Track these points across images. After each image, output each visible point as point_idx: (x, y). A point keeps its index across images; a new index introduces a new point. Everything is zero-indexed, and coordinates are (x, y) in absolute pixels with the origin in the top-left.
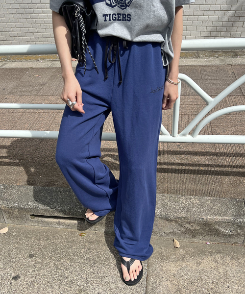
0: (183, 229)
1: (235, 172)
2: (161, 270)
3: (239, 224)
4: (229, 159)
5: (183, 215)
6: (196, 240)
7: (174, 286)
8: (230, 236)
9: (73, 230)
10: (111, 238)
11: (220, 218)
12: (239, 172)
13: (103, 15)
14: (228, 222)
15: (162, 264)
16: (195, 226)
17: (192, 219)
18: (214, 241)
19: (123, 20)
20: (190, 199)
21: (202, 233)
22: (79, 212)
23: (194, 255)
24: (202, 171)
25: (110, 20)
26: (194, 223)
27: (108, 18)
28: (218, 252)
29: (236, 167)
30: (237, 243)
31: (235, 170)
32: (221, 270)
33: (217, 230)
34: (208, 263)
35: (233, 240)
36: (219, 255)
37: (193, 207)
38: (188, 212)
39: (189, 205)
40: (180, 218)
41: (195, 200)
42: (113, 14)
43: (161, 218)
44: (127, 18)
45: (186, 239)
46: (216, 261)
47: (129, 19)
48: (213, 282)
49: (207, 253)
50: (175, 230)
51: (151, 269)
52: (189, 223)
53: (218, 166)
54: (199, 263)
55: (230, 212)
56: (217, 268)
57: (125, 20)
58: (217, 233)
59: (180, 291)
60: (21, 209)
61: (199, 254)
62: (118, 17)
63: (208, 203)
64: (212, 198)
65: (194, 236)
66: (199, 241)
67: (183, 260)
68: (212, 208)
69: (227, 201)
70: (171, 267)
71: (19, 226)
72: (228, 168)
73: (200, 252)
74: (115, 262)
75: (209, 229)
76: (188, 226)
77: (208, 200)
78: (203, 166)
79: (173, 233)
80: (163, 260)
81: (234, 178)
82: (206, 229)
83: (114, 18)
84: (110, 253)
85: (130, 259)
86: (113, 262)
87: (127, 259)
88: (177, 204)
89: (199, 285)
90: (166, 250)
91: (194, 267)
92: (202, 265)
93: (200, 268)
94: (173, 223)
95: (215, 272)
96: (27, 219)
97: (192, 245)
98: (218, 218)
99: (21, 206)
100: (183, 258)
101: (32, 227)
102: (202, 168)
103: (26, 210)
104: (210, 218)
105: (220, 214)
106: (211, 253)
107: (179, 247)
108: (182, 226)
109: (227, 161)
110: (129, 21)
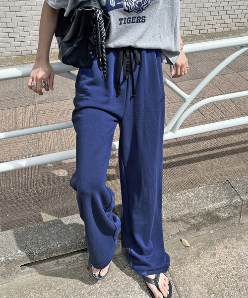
0: (188, 226)
1: (202, 157)
2: (185, 275)
3: (235, 204)
4: (191, 145)
5: (187, 211)
6: (200, 233)
7: (204, 287)
8: (229, 218)
9: (75, 267)
10: (121, 260)
11: (219, 204)
12: (206, 156)
13: (120, 19)
14: (226, 206)
15: (183, 269)
16: (198, 219)
17: (195, 213)
18: (216, 228)
19: (137, 22)
20: (185, 193)
21: (204, 224)
22: (82, 242)
23: (205, 249)
24: (175, 162)
25: (125, 23)
26: (198, 216)
27: (123, 22)
28: (224, 237)
29: (201, 151)
30: (234, 223)
31: (201, 154)
32: (235, 254)
33: (217, 217)
34: (221, 252)
35: (231, 222)
36: (226, 241)
37: (192, 201)
38: (189, 207)
39: (187, 199)
40: (185, 216)
41: (189, 194)
42: (128, 18)
43: (168, 221)
44: (141, 20)
45: (192, 235)
46: (227, 247)
47: (143, 20)
48: (234, 268)
49: (215, 242)
50: (181, 229)
51: (175, 278)
52: (193, 218)
53: (185, 154)
54: (214, 255)
55: (223, 195)
56: (230, 254)
57: (140, 22)
58: (217, 219)
59: (211, 290)
60: (10, 262)
61: (209, 246)
62: (133, 20)
63: (201, 193)
64: (202, 187)
65: (198, 230)
66: (203, 232)
67: (198, 257)
68: (207, 197)
69: (216, 186)
70: (192, 268)
71: (6, 286)
72: (195, 154)
73: (209, 244)
74: (137, 285)
75: (211, 218)
76: (193, 221)
77: (200, 190)
78: (173, 158)
79: (179, 233)
80: (181, 265)
81: (205, 162)
82: (208, 218)
83: (129, 22)
84: (128, 278)
85: (155, 275)
86: (136, 286)
87: (153, 277)
88: (175, 202)
89: (224, 276)
90: (179, 253)
91: (212, 260)
92: (217, 255)
93: (217, 259)
94: (180, 223)
95: (231, 258)
96: (16, 273)
97: (199, 239)
98: (217, 205)
99: (10, 259)
100: (198, 255)
101: (24, 280)
102: (174, 160)
103: (16, 261)
104: (211, 206)
105: (217, 200)
106: (219, 241)
107: (189, 245)
108: (187, 223)
109: (190, 148)
110: (144, 22)
